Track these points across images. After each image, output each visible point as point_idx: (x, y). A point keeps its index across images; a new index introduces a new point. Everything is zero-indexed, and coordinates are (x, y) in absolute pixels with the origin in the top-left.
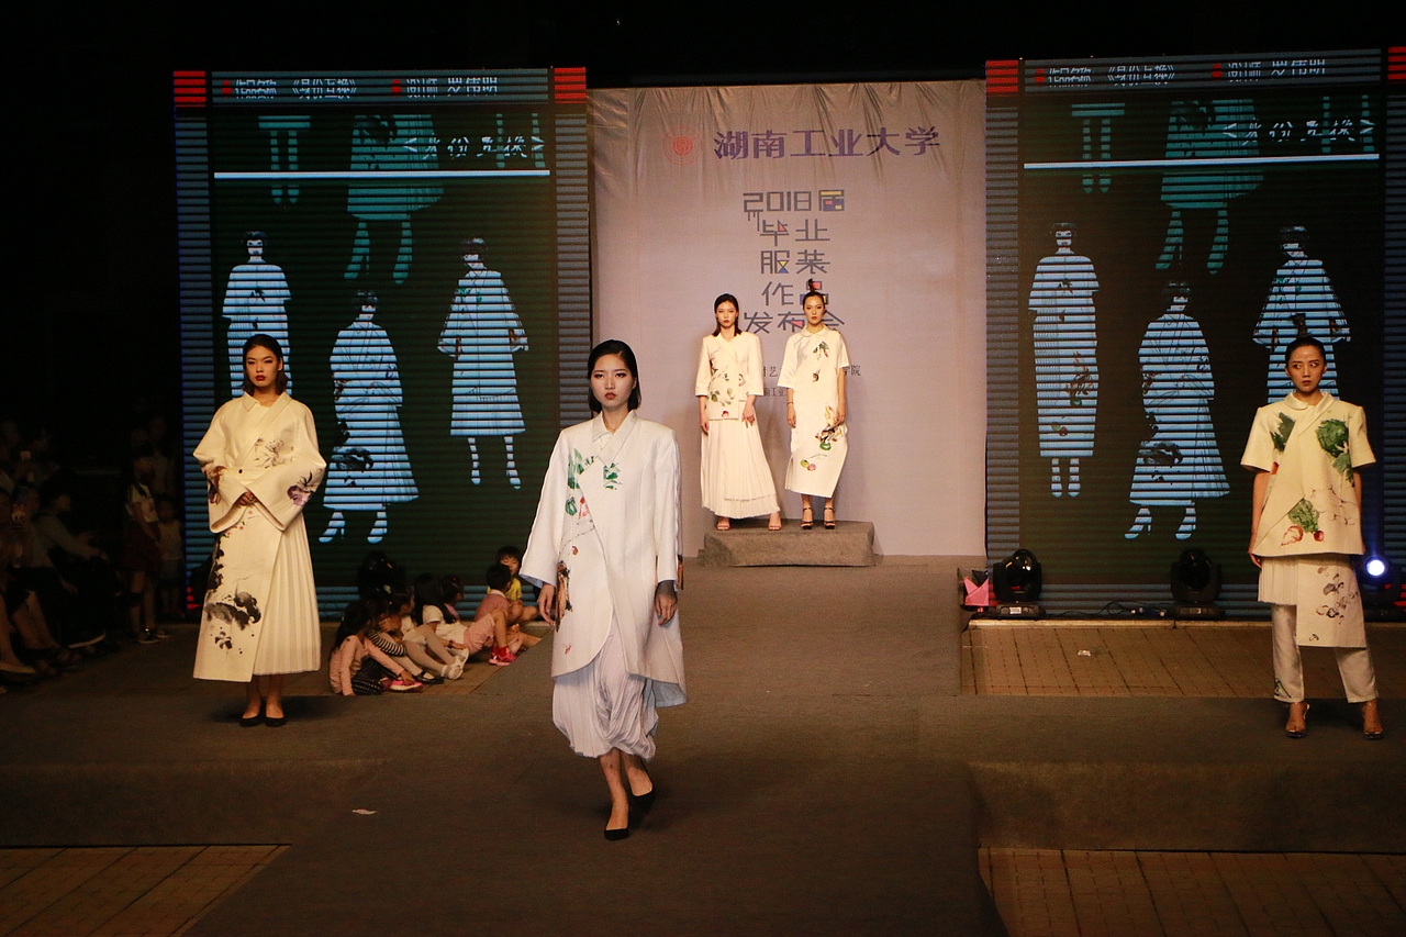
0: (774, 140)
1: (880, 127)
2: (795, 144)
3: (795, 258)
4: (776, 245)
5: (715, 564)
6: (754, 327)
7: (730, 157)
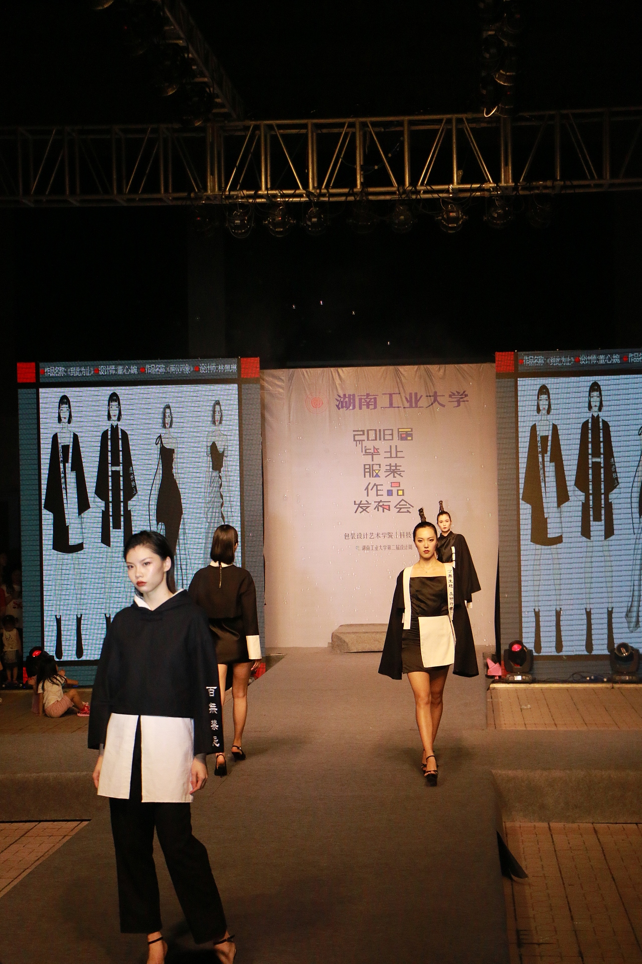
0: (371, 399)
1: (434, 391)
2: (383, 401)
3: (384, 468)
4: (373, 460)
5: (339, 652)
6: (360, 509)
7: (345, 409)
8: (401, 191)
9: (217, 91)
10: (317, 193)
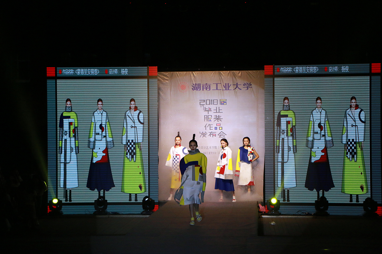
0: (208, 86)
1: (236, 82)
2: (213, 87)
4: (208, 114)
6: (202, 136)
7: (196, 90)
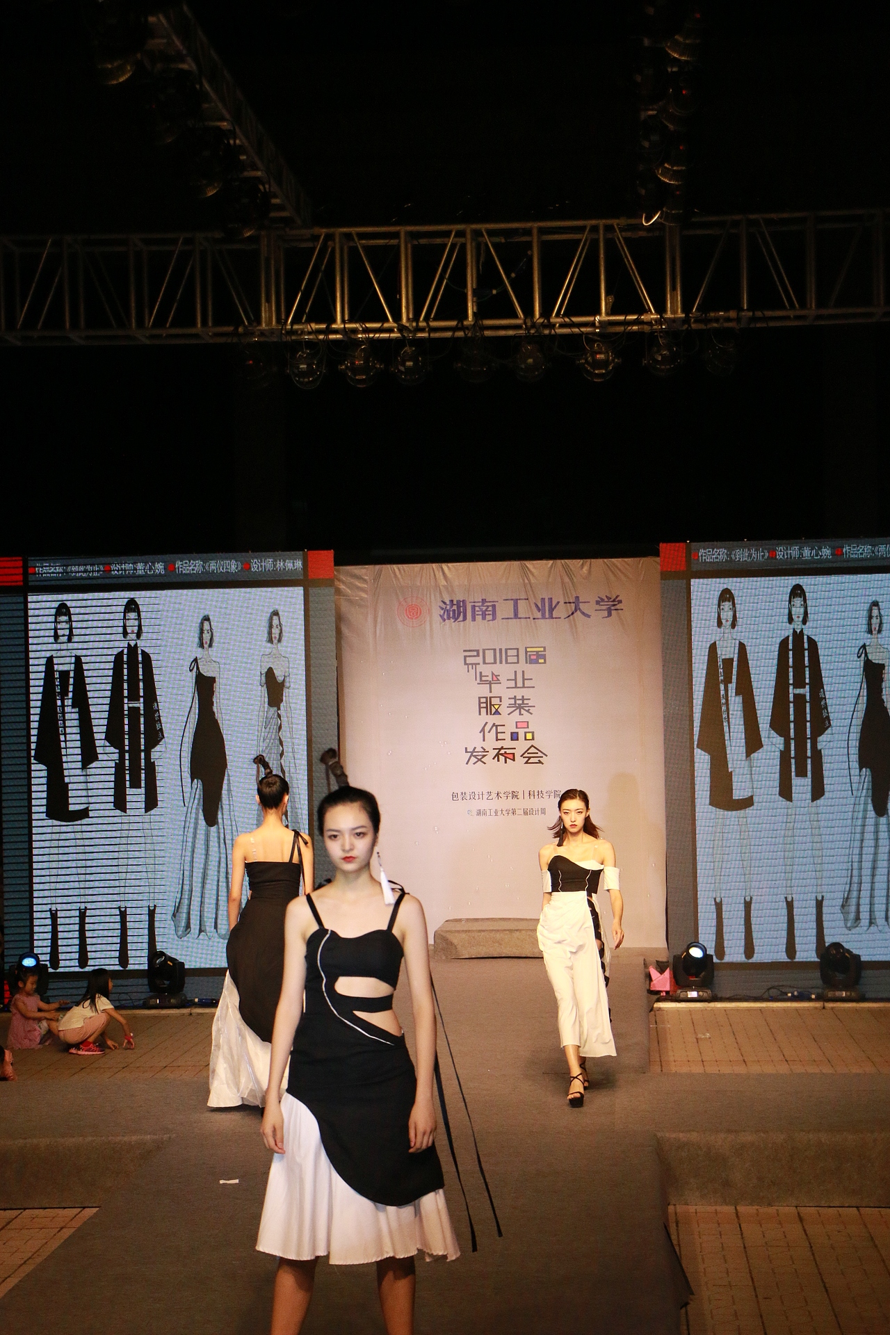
0: (488, 606)
1: (574, 595)
2: (505, 609)
3: (506, 702)
4: (491, 692)
5: (444, 958)
6: (473, 760)
7: (452, 620)
8: (529, 324)
9: (275, 188)
10: (413, 327)
